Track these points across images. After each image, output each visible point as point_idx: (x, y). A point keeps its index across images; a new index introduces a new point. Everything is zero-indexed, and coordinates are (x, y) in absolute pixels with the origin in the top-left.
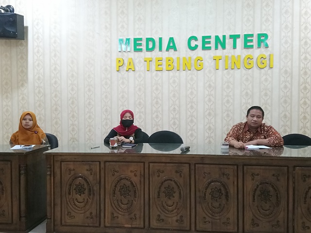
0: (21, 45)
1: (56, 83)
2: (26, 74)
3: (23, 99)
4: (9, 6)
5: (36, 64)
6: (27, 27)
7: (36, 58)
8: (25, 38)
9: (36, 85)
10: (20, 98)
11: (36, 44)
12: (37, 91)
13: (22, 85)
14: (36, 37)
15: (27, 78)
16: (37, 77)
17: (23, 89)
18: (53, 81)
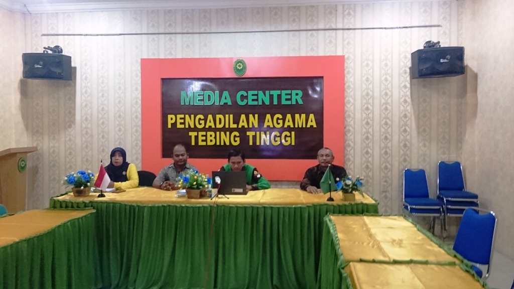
0: (70, 85)
1: (103, 123)
2: (74, 115)
3: (70, 140)
4: (57, 47)
5: (84, 104)
6: (75, 68)
7: (84, 98)
8: (73, 79)
9: (84, 126)
10: (68, 139)
11: (84, 84)
12: (84, 132)
13: (70, 126)
14: (84, 77)
15: (75, 119)
16: (84, 118)
17: (70, 130)
18: (101, 122)
